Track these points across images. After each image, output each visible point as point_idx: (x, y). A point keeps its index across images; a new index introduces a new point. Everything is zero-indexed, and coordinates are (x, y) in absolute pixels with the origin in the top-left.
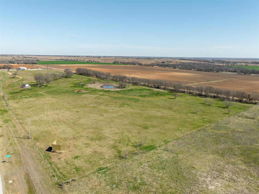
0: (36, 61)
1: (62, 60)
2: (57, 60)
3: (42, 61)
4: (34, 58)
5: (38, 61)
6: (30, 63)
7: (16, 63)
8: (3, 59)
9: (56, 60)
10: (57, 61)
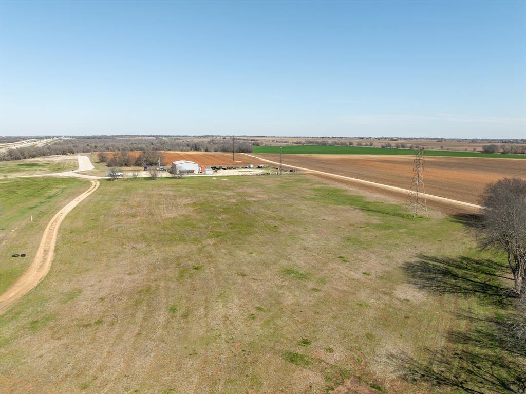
0: (253, 145)
1: (311, 144)
2: (300, 143)
3: (266, 145)
4: (252, 140)
5: (258, 145)
6: (235, 150)
7: (203, 150)
8: (192, 141)
9: (296, 145)
10: (300, 145)
